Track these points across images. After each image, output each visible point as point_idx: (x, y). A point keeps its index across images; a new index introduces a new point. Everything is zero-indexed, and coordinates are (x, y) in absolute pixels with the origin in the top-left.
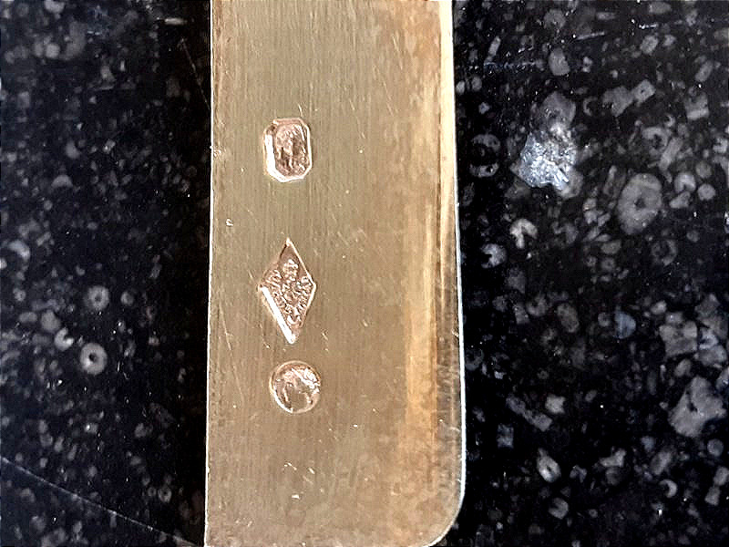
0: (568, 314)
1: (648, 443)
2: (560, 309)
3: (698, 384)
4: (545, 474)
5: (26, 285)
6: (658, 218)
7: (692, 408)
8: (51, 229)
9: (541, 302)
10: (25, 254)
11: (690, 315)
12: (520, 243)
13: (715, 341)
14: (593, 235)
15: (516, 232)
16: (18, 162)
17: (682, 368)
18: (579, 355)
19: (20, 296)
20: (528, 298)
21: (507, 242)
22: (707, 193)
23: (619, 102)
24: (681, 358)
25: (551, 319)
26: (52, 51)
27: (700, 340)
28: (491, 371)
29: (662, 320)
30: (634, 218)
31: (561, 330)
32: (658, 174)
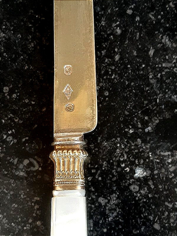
0: (115, 179)
1: (96, 194)
2: (116, 177)
3: (107, 201)
4: (89, 178)
5: (107, 78)
6: (132, 191)
7: (103, 200)
8: (118, 82)
9: (116, 174)
10: (113, 77)
11: (117, 198)
12: (125, 169)
13: (114, 202)
14: (128, 181)
15: (127, 168)
16: (130, 73)
17: (109, 198)
18: (108, 181)
19: (105, 77)
20: (116, 172)
21: (125, 167)
22: (137, 198)
23: (150, 183)
25: (114, 176)
26: (151, 77)
27: (114, 200)
28: (104, 167)
29: (116, 194)
30: (132, 187)
31: (112, 178)
32: (139, 190)
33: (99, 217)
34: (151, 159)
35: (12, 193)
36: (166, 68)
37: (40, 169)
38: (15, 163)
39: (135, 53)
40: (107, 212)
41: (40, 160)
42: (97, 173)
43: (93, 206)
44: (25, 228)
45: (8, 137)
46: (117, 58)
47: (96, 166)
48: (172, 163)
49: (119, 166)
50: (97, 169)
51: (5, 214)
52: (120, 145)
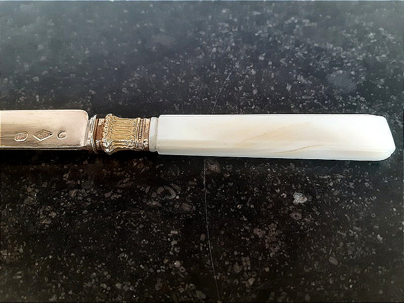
0: (271, 206)
1: (250, 224)
2: (271, 204)
3: (264, 232)
4: (238, 206)
6: (294, 220)
7: (259, 232)
9: (272, 201)
10: (253, 108)
11: (277, 229)
12: (282, 195)
13: (273, 234)
14: (287, 208)
15: (284, 194)
16: (270, 104)
17: (267, 229)
18: (263, 209)
20: (271, 198)
21: (281, 193)
22: (302, 228)
23: (314, 209)
24: (268, 228)
25: (269, 203)
26: (292, 107)
27: (273, 231)
28: (255, 193)
29: (275, 223)
30: (293, 215)
31: (267, 205)
32: (303, 218)
33: (257, 253)
34: (310, 183)
35: (141, 226)
36: (306, 100)
37: (178, 197)
38: (146, 192)
39: (272, 88)
40: (267, 246)
41: (177, 187)
42: (248, 200)
43: (248, 239)
44: (158, 271)
45: (139, 165)
46: (255, 92)
47: (246, 193)
48: (334, 186)
49: (273, 191)
50: (247, 196)
51: (132, 253)
52: (271, 170)
